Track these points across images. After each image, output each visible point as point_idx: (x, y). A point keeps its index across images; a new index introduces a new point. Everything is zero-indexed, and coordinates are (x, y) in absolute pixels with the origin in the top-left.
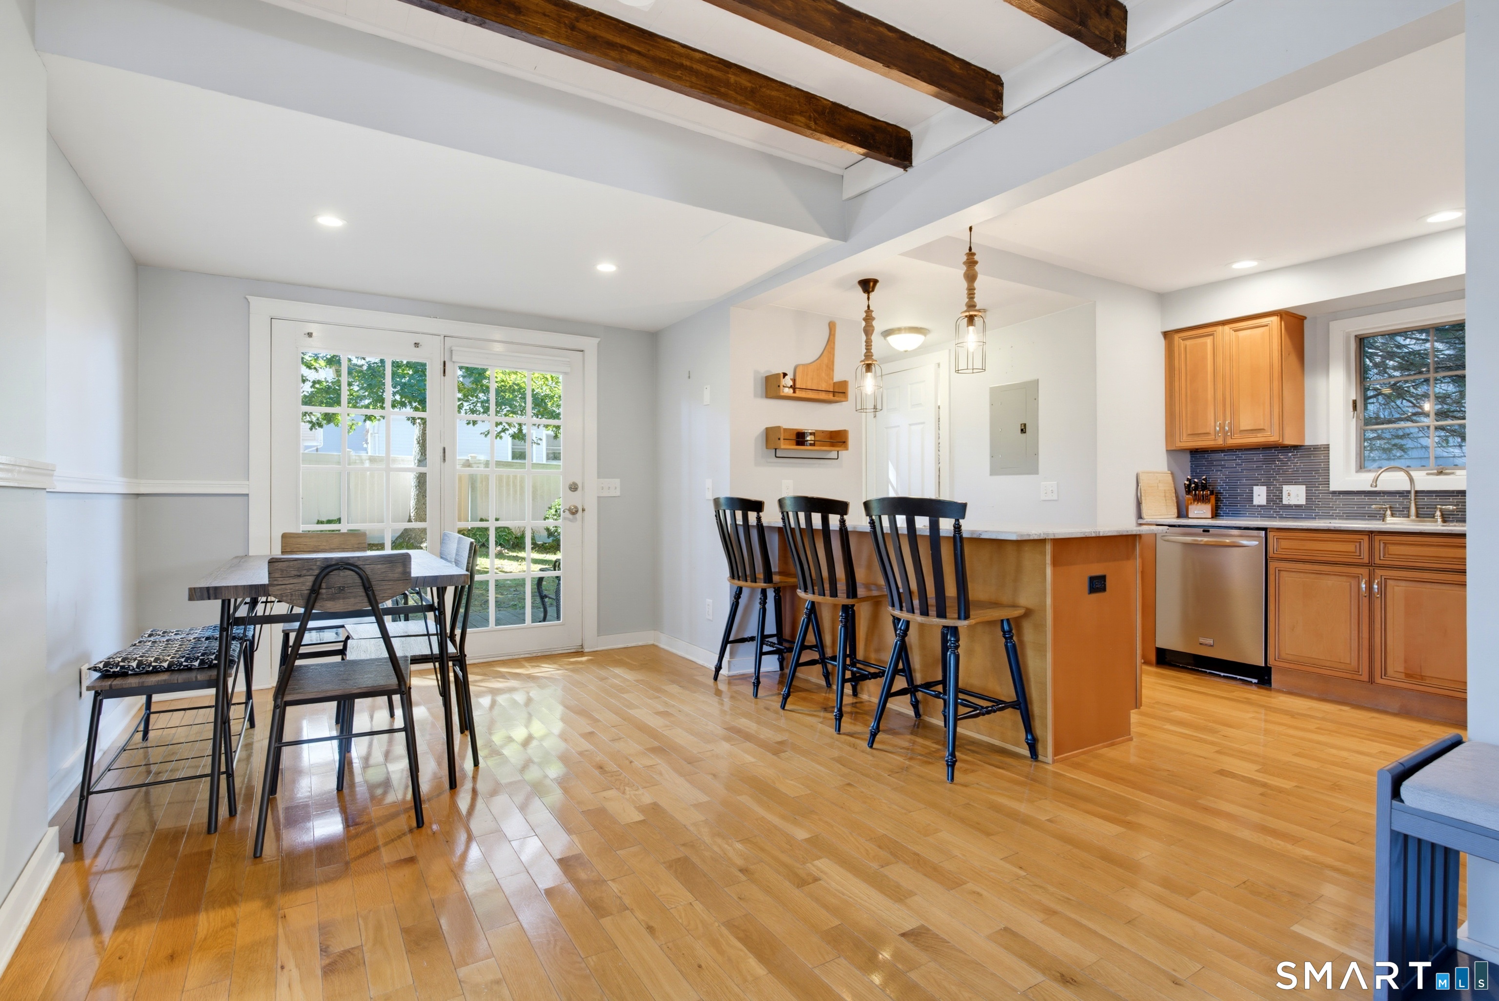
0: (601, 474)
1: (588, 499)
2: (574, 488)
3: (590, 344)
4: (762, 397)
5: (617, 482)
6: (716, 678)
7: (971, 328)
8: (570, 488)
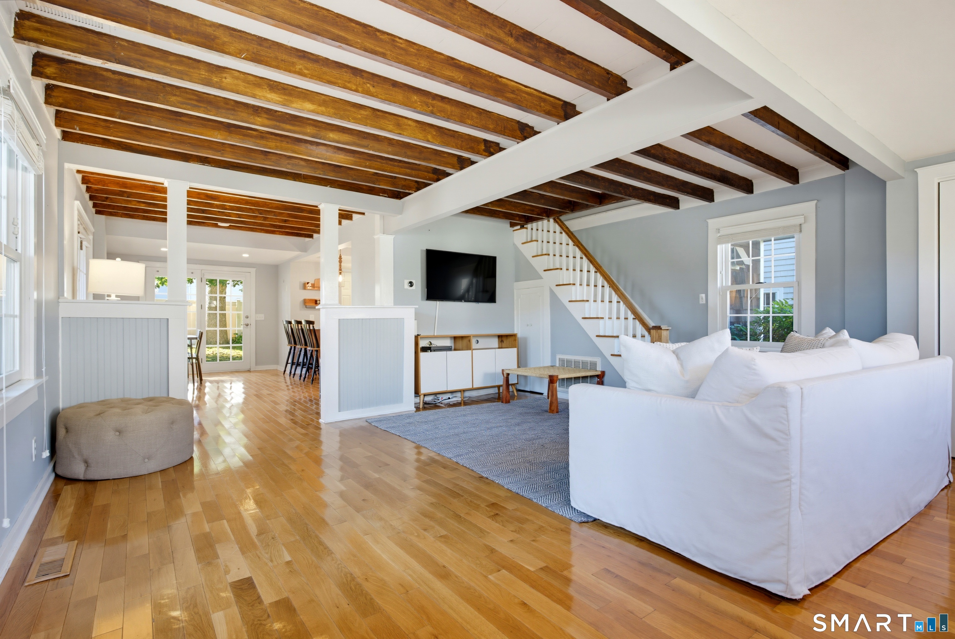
0: (257, 312)
1: (252, 321)
2: (247, 317)
3: (253, 270)
4: (302, 289)
5: (263, 315)
6: (284, 374)
7: (340, 275)
8: (246, 318)
